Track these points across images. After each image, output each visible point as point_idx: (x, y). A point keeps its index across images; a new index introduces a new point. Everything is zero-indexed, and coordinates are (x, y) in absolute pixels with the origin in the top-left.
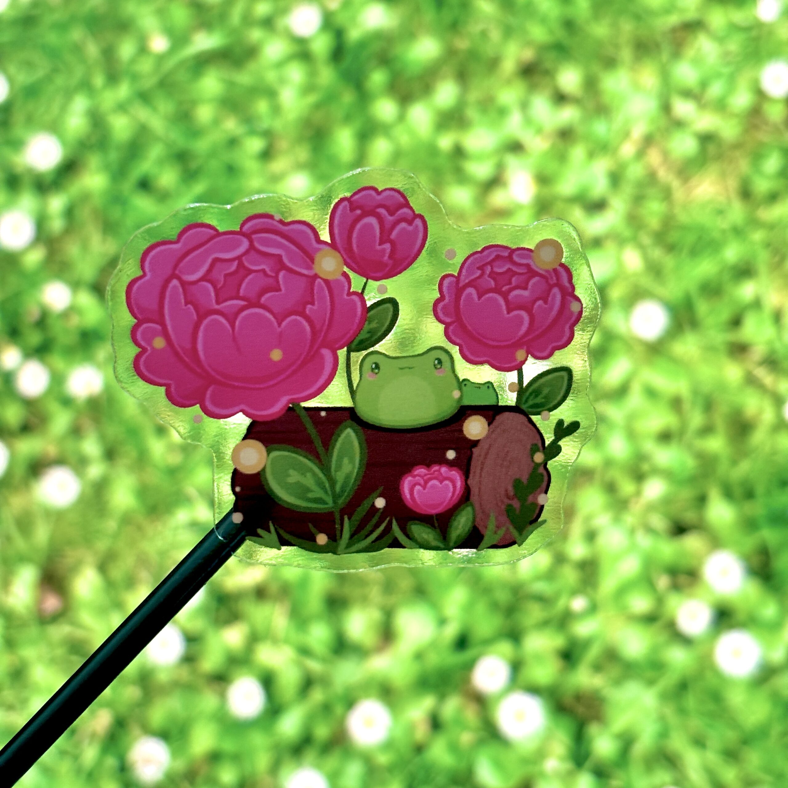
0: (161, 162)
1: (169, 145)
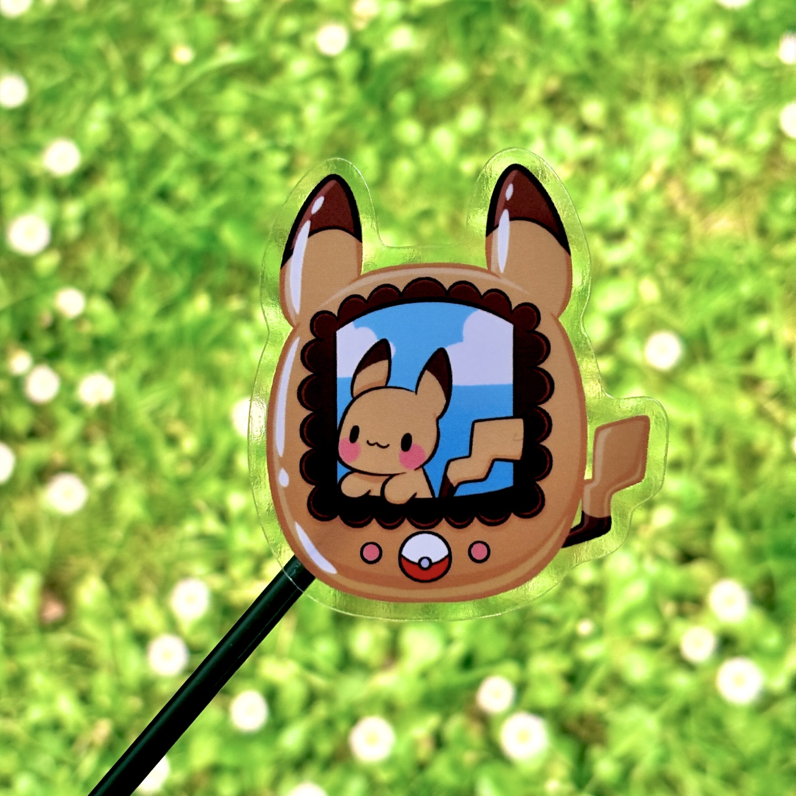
0: (182, 172)
1: (190, 155)
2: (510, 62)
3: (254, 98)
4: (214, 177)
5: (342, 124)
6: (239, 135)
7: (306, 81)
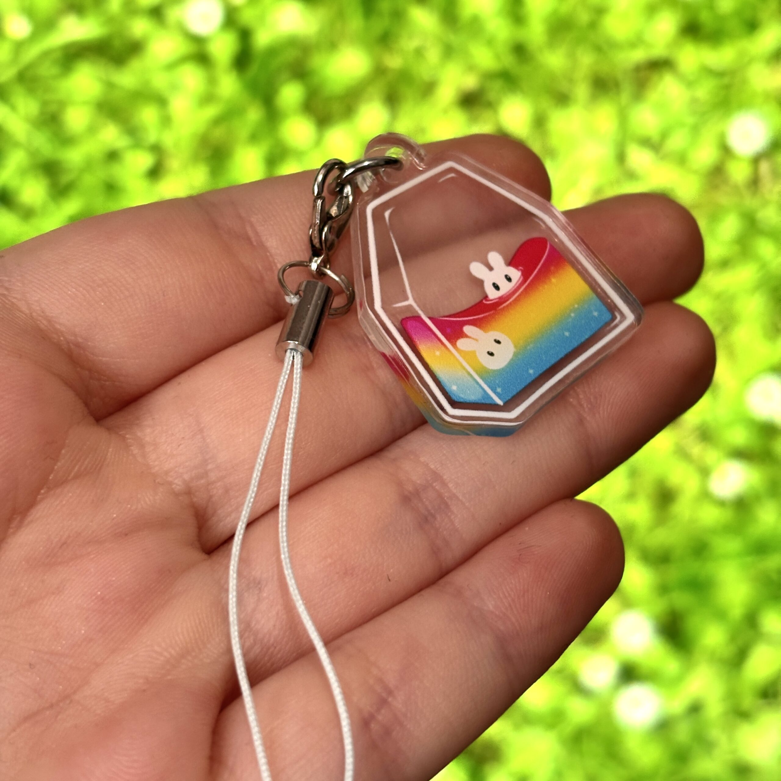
0: (23, 172)
1: (33, 154)
2: (419, 52)
3: (110, 85)
4: (65, 179)
5: (218, 121)
6: (92, 130)
7: (172, 66)
